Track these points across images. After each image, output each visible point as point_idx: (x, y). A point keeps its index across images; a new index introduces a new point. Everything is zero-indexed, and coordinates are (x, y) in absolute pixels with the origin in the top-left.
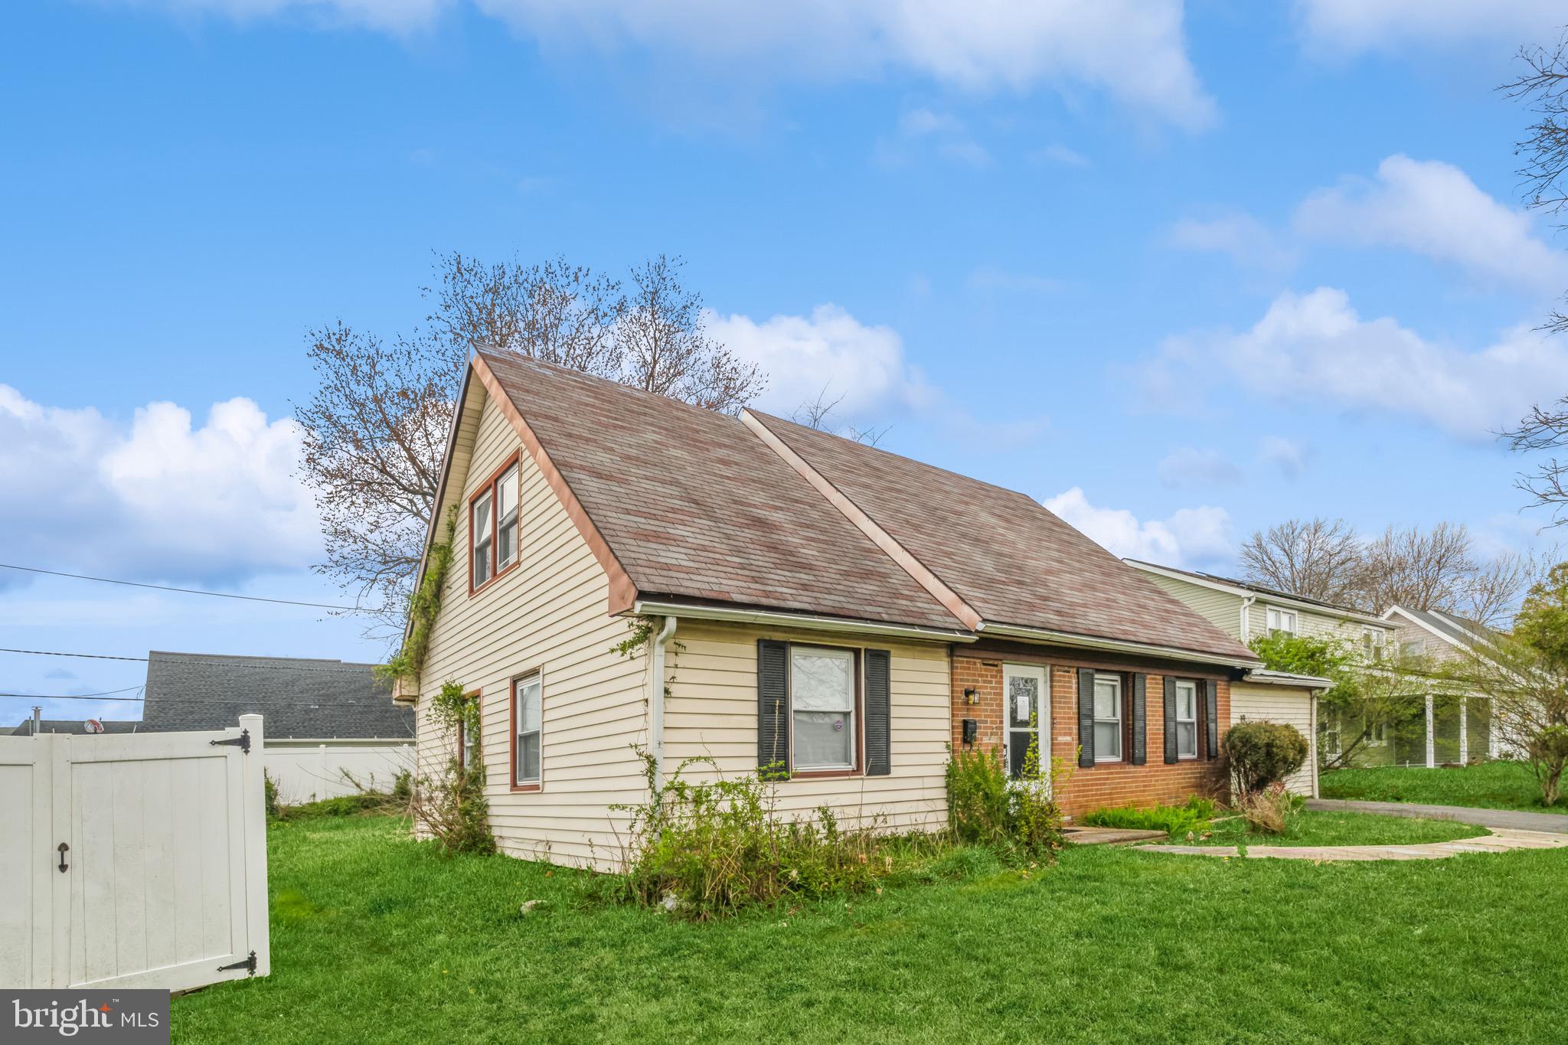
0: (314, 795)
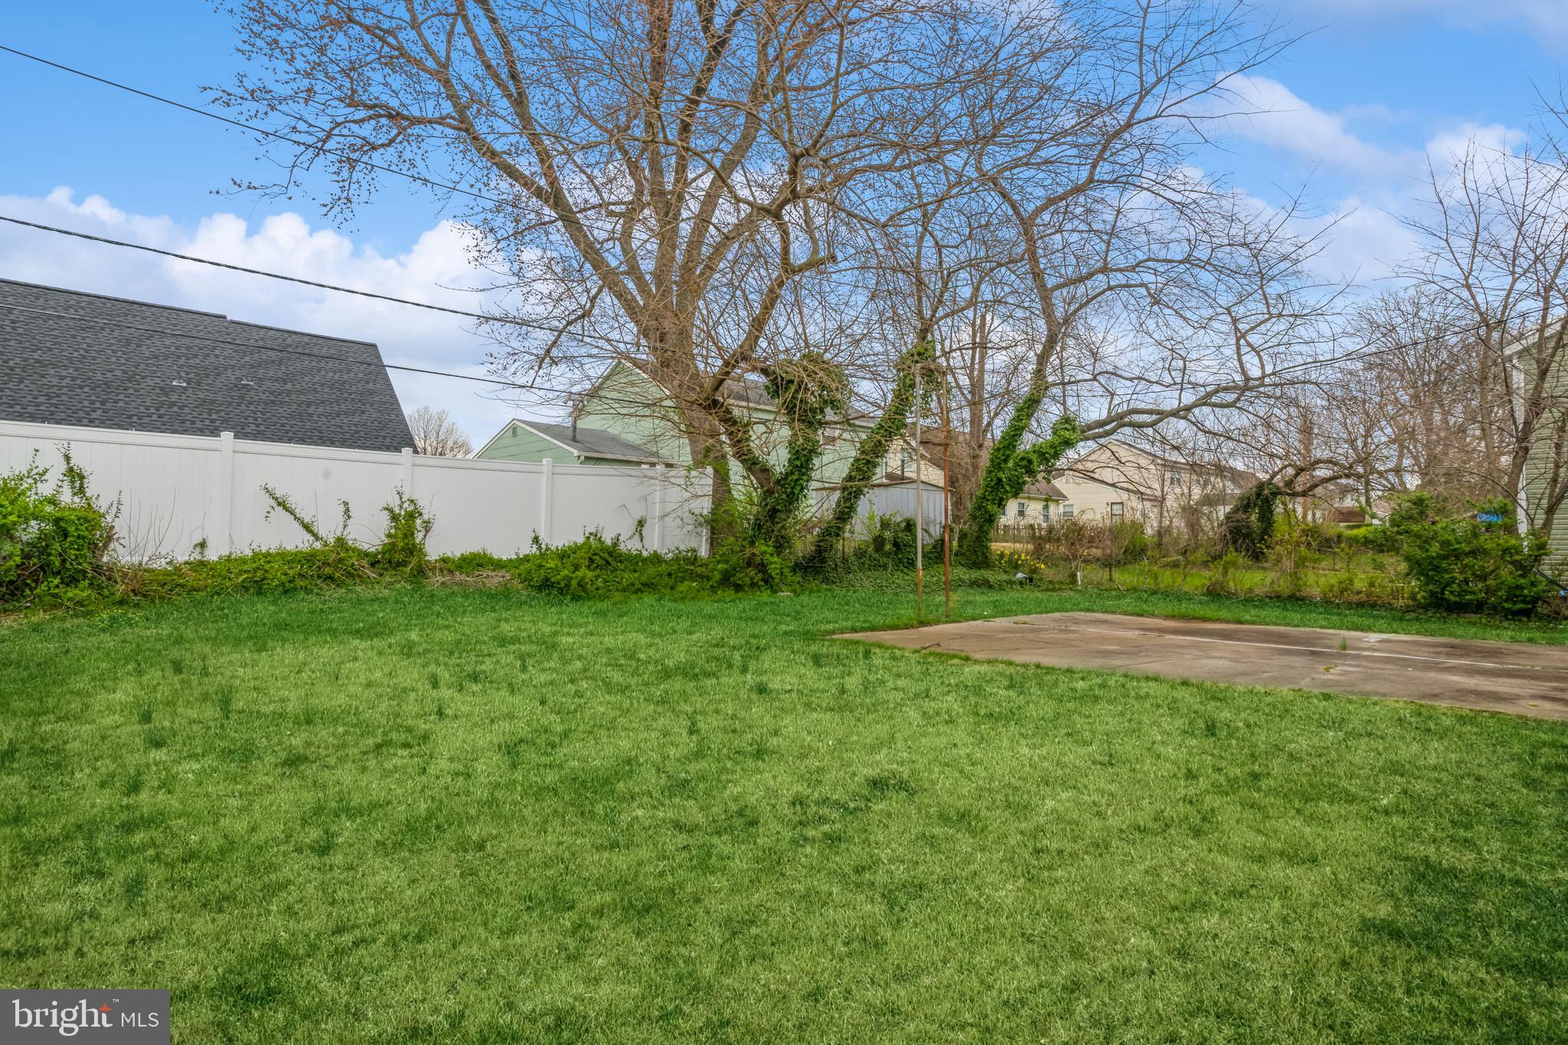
0: (203, 545)
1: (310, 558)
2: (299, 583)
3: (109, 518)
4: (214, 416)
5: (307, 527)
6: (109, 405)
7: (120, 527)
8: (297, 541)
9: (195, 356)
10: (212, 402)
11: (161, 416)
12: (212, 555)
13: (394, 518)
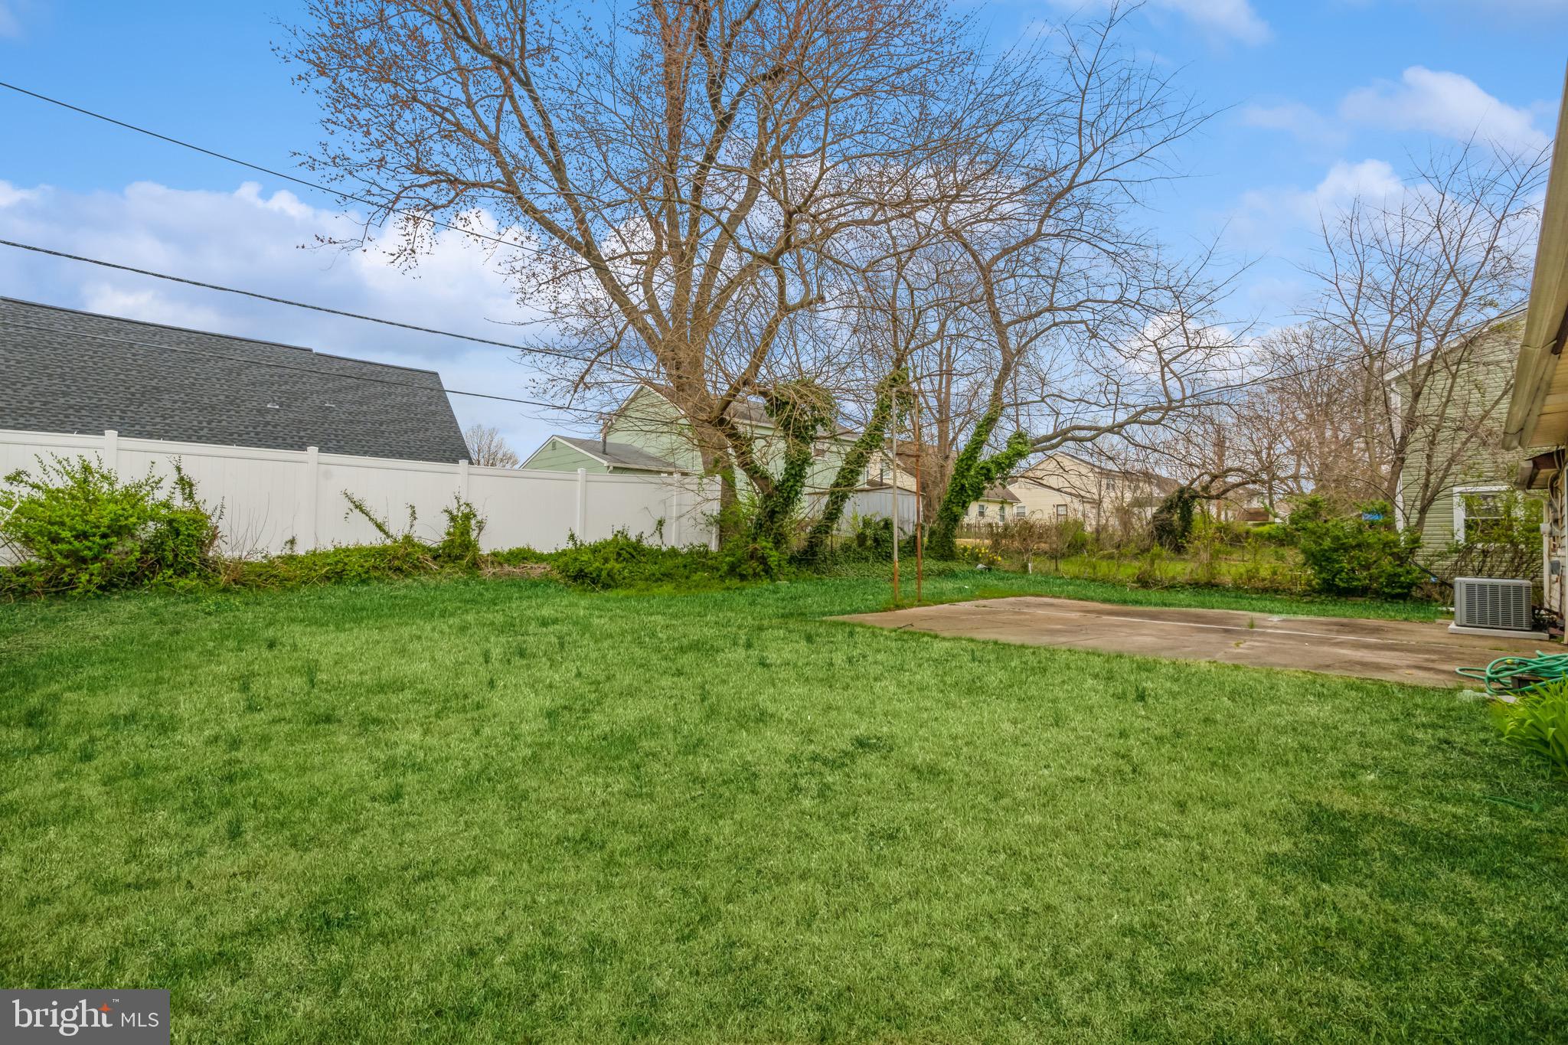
1: (381, 553)
2: (374, 574)
3: (214, 520)
4: (302, 434)
5: (380, 527)
6: (214, 425)
7: (223, 527)
8: (372, 538)
9: (286, 383)
10: (301, 422)
11: (257, 434)
12: (300, 551)
13: (453, 519)
